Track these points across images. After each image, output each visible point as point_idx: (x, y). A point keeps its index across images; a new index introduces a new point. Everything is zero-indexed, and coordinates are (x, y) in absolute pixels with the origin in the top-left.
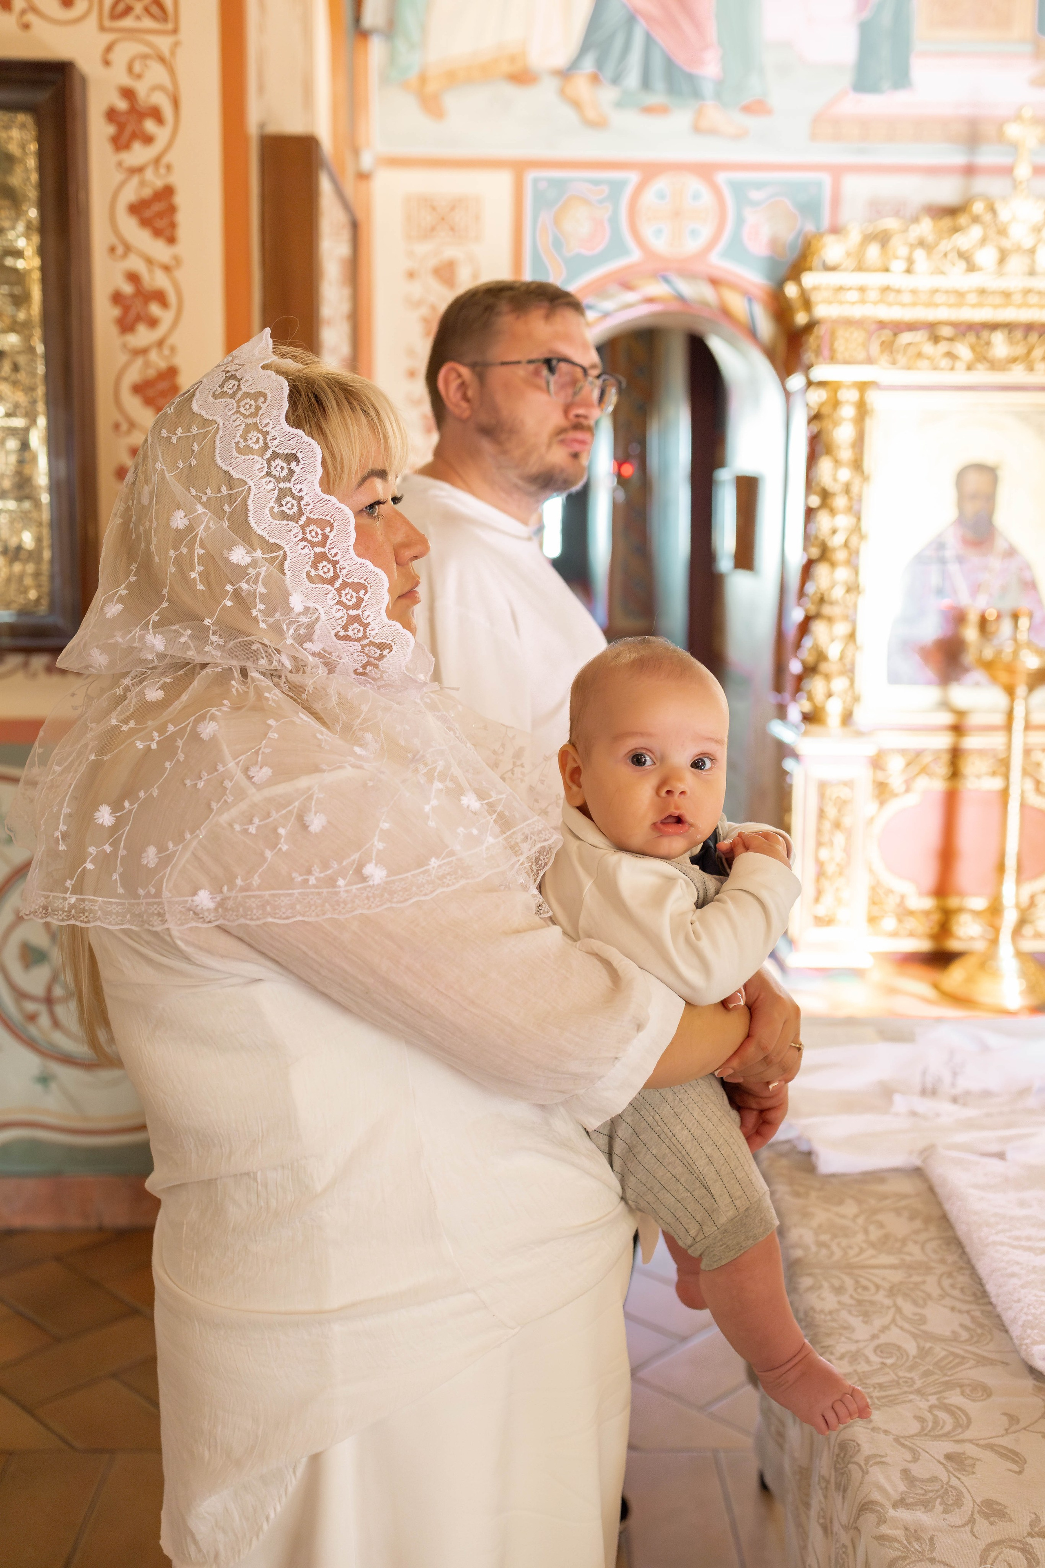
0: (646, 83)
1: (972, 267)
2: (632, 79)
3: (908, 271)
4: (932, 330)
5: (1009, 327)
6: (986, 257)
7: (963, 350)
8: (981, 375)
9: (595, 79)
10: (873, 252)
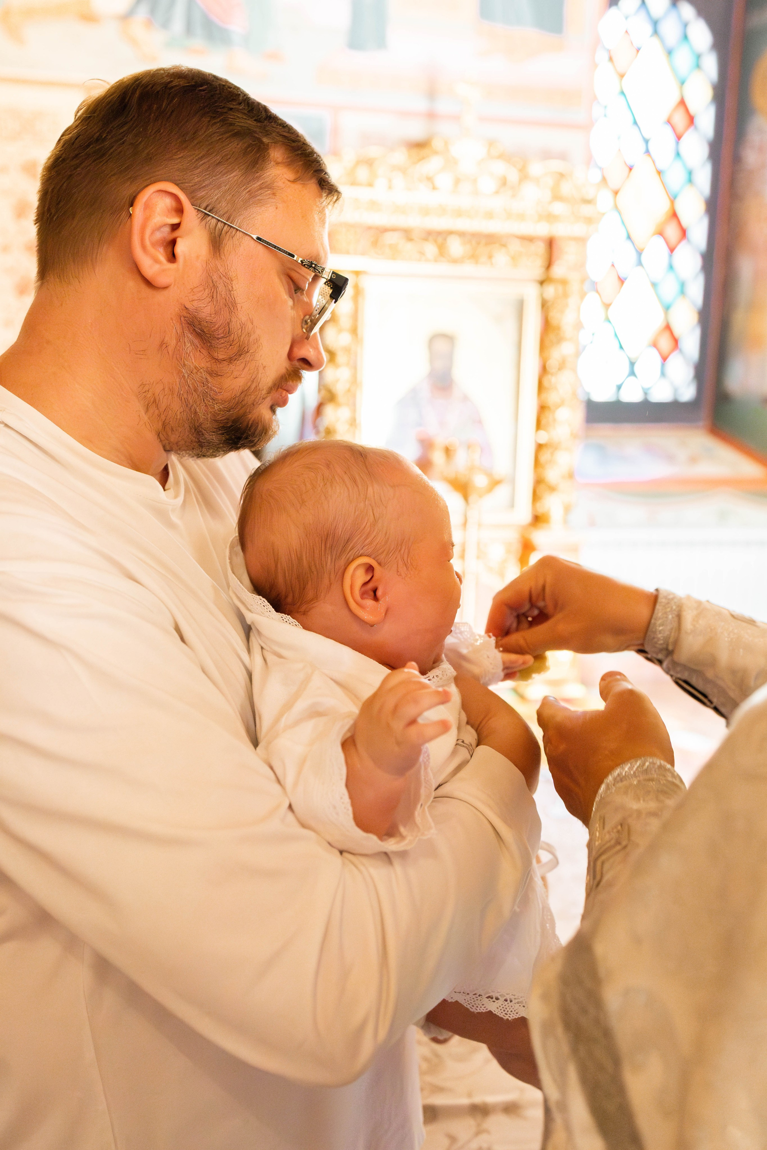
0: (189, 30)
1: (434, 188)
2: (178, 25)
3: (390, 188)
4: (407, 234)
5: (461, 234)
6: (444, 181)
7: (431, 249)
8: (443, 268)
9: (149, 23)
10: (362, 174)
